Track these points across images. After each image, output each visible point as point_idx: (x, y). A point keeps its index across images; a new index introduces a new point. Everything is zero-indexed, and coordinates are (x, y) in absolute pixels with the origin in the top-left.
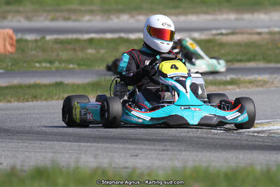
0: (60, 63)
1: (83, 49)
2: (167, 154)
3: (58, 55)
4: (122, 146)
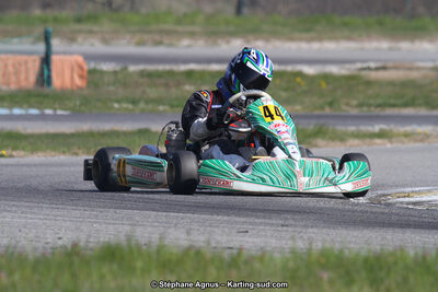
1: (179, 84)
2: (287, 231)
3: (144, 92)
4: (226, 218)
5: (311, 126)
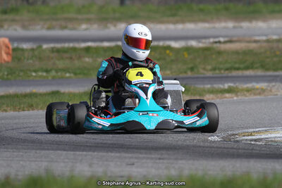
0: (57, 72)
1: (80, 57)
2: (163, 163)
3: (54, 64)
4: (118, 155)
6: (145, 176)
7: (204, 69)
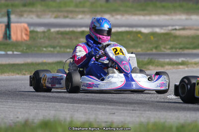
1: (77, 38)
2: (135, 113)
3: (59, 42)
5: (146, 59)
6: (122, 122)
7: (165, 48)
